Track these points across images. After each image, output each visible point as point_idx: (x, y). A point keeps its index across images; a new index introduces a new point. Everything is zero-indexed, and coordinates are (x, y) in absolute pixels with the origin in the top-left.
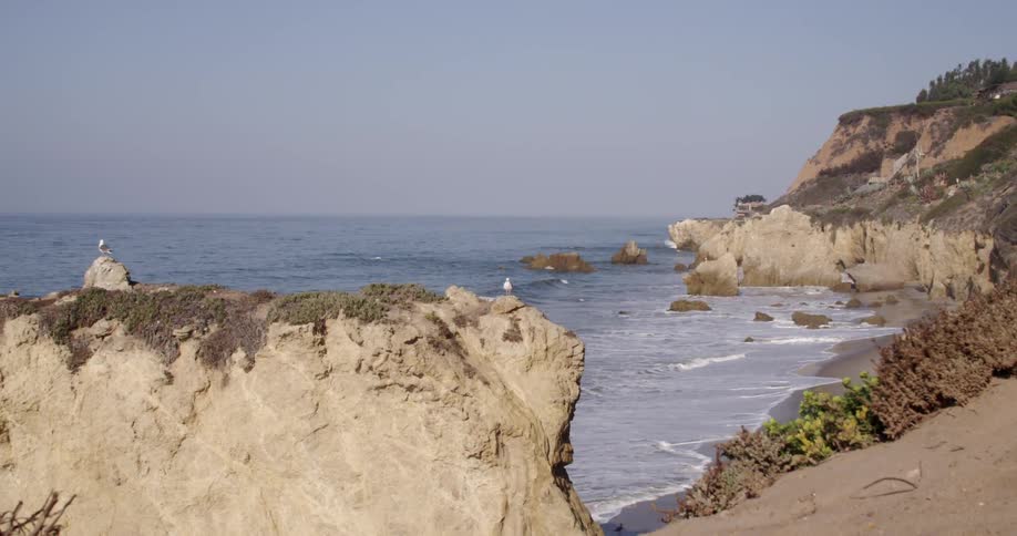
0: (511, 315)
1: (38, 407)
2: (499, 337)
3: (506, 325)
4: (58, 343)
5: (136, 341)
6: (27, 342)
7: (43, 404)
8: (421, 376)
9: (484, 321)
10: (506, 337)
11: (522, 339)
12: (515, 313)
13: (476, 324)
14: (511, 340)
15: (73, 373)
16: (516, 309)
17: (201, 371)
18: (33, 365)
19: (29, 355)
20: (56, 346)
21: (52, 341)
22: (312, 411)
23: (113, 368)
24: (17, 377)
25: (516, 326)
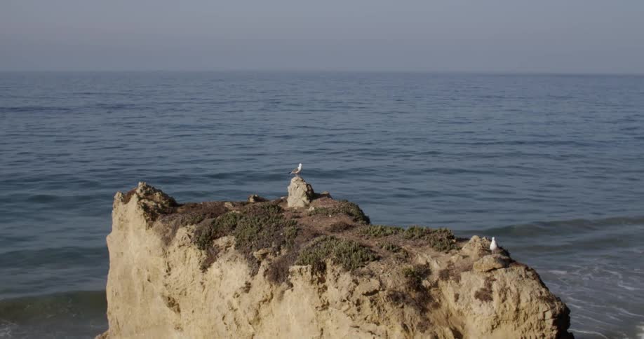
0: (489, 275)
1: (186, 293)
2: (473, 293)
3: (480, 283)
4: (199, 249)
5: (239, 255)
6: (184, 245)
7: (188, 290)
8: (378, 324)
9: (465, 276)
10: (478, 296)
11: (491, 299)
12: (493, 272)
13: (458, 279)
14: (482, 300)
15: (203, 272)
16: (495, 269)
17: (268, 286)
18: (187, 262)
19: (185, 254)
20: (198, 251)
21: (196, 247)
22: (319, 334)
23: (224, 273)
24: (177, 270)
25: (490, 286)
